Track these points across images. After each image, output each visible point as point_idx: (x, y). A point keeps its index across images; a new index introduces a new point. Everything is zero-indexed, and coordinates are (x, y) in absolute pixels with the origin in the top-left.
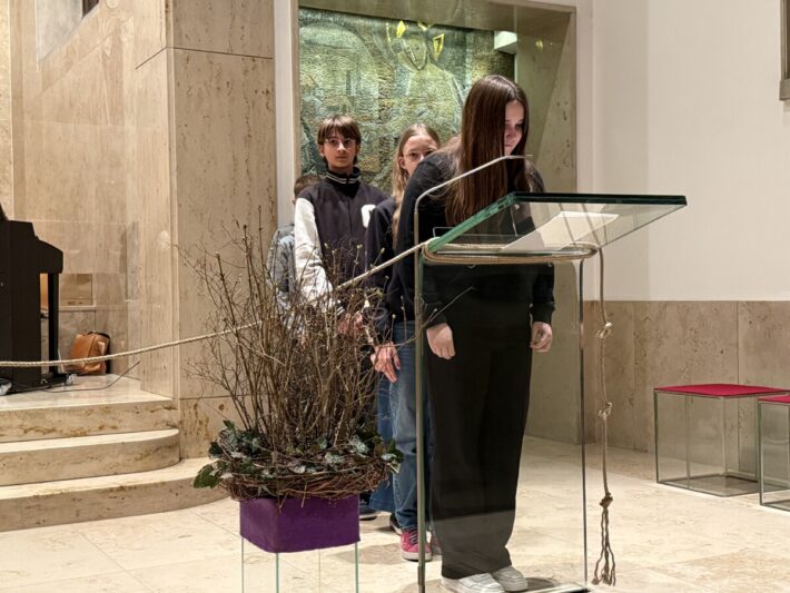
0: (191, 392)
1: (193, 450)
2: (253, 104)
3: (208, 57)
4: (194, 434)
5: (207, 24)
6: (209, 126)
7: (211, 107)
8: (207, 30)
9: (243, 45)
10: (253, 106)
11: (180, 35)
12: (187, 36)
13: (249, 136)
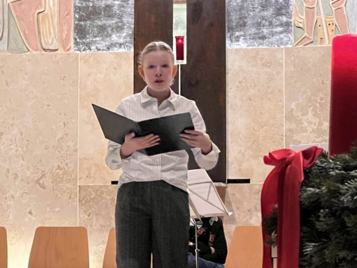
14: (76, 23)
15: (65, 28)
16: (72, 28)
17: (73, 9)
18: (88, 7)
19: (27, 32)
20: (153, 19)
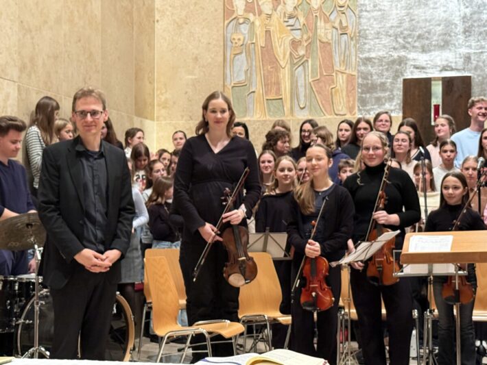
14: (359, 95)
15: (351, 99)
16: (356, 99)
17: (357, 85)
18: (368, 84)
19: (323, 102)
20: (417, 92)
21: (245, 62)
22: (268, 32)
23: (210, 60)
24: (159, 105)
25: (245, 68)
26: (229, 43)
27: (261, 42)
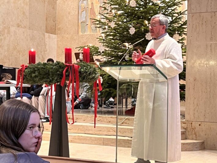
0: (190, 119)
1: (191, 137)
2: (214, 27)
3: (199, 15)
4: (191, 132)
5: (199, 4)
6: (199, 36)
7: (199, 30)
8: (199, 6)
9: (211, 9)
10: (214, 28)
11: (191, 9)
12: (193, 9)
13: (212, 38)
21: (85, 14)
22: (92, 3)
23: (74, 13)
24: (57, 29)
25: (85, 16)
26: (80, 7)
27: (90, 7)
